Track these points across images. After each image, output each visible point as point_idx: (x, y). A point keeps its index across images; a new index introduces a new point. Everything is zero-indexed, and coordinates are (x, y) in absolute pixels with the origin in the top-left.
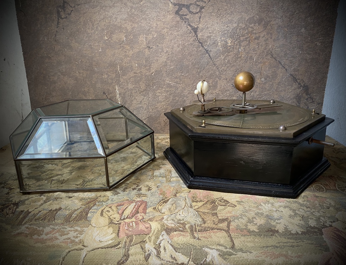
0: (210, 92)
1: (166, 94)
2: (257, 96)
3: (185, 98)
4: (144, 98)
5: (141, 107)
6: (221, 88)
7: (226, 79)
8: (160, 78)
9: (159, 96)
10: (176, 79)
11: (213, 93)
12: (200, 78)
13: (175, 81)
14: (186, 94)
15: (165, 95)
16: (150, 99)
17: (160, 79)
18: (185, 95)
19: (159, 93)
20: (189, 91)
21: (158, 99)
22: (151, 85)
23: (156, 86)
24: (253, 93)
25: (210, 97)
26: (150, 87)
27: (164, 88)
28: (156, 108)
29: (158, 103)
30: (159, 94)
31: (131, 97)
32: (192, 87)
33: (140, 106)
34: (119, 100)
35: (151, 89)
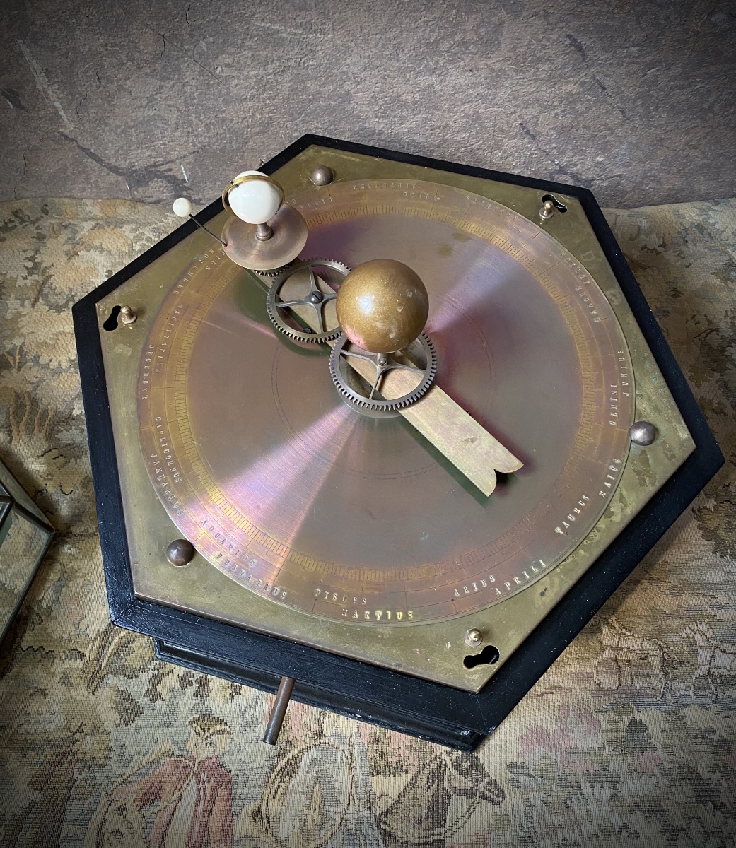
0: (462, 63)
1: (262, 72)
2: (669, 81)
3: (348, 86)
4: (161, 87)
5: (154, 118)
6: (515, 48)
7: (547, 15)
8: (224, 9)
9: (227, 79)
10: (303, 13)
11: (478, 70)
12: (418, 10)
13: (299, 20)
14: (354, 69)
15: (256, 76)
16: (188, 89)
17: (227, 12)
18: (350, 74)
19: (227, 65)
20: (365, 57)
21: (228, 88)
22: (187, 37)
23: (211, 40)
24: (657, 70)
25: (461, 80)
26: (182, 45)
27: (250, 48)
28: (224, 120)
29: (226, 102)
30: (227, 72)
31: (103, 82)
32: (380, 45)
33: (152, 113)
34: (50, 92)
35: (189, 50)
